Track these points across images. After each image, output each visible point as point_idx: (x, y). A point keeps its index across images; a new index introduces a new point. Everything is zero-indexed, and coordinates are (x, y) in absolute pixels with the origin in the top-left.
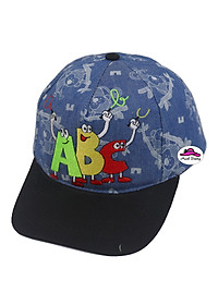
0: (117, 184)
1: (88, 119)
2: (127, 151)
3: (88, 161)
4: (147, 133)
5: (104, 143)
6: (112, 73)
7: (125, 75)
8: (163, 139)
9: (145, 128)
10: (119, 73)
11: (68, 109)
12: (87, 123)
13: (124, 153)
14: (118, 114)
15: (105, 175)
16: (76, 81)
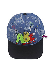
0: (33, 43)
1: (26, 29)
2: (35, 35)
3: (26, 39)
4: (38, 30)
5: (30, 34)
6: (27, 18)
7: (30, 18)
8: (41, 31)
9: (38, 29)
10: (29, 18)
11: (20, 28)
12: (26, 30)
13: (34, 36)
14: (32, 27)
15: (30, 41)
16: (20, 21)
